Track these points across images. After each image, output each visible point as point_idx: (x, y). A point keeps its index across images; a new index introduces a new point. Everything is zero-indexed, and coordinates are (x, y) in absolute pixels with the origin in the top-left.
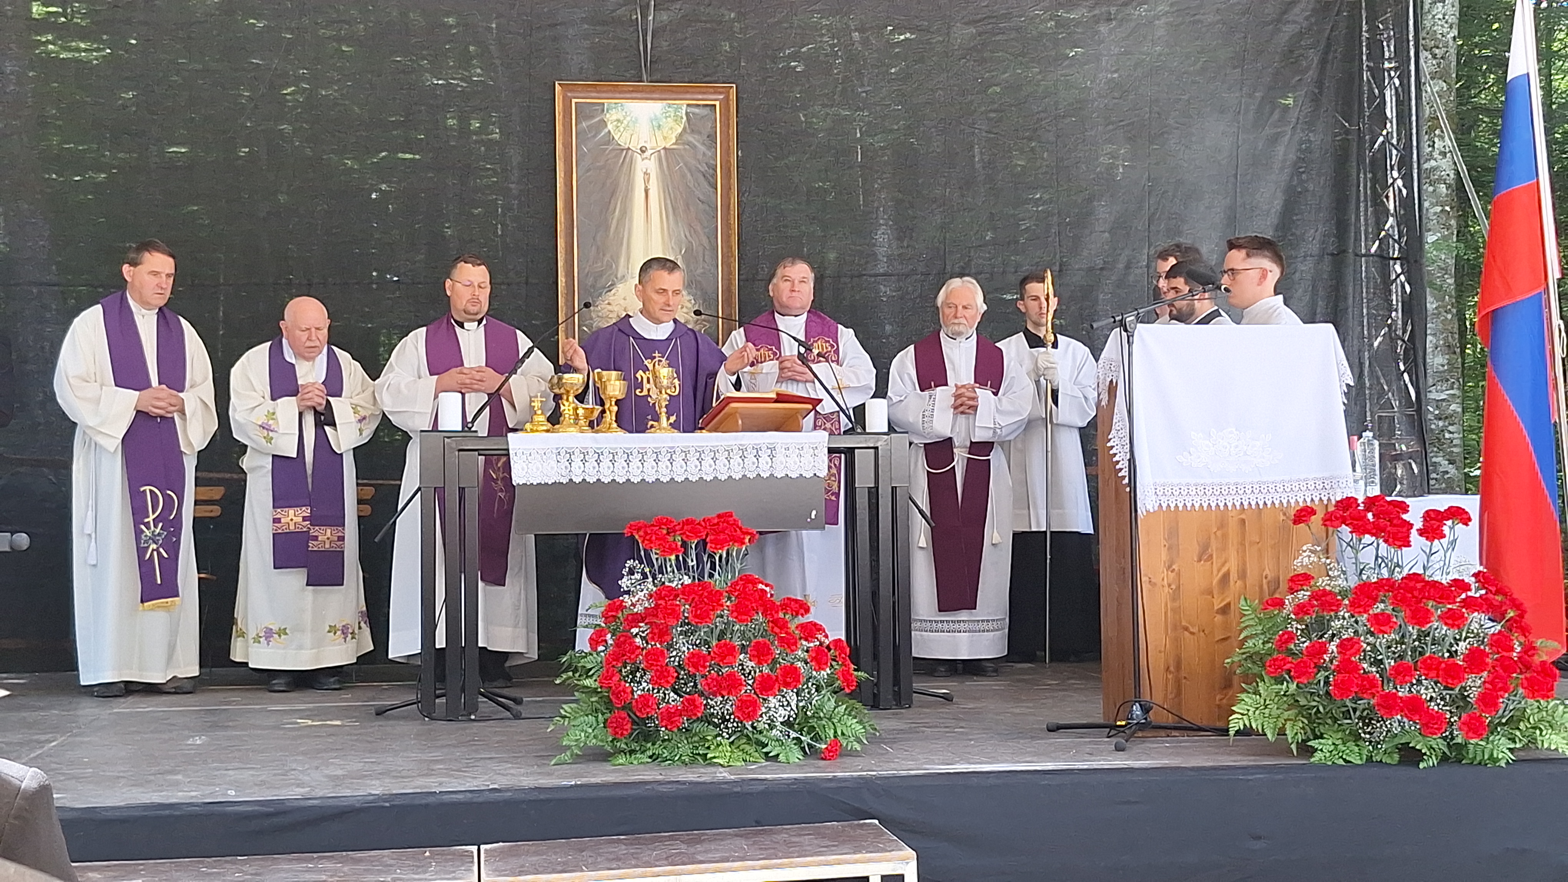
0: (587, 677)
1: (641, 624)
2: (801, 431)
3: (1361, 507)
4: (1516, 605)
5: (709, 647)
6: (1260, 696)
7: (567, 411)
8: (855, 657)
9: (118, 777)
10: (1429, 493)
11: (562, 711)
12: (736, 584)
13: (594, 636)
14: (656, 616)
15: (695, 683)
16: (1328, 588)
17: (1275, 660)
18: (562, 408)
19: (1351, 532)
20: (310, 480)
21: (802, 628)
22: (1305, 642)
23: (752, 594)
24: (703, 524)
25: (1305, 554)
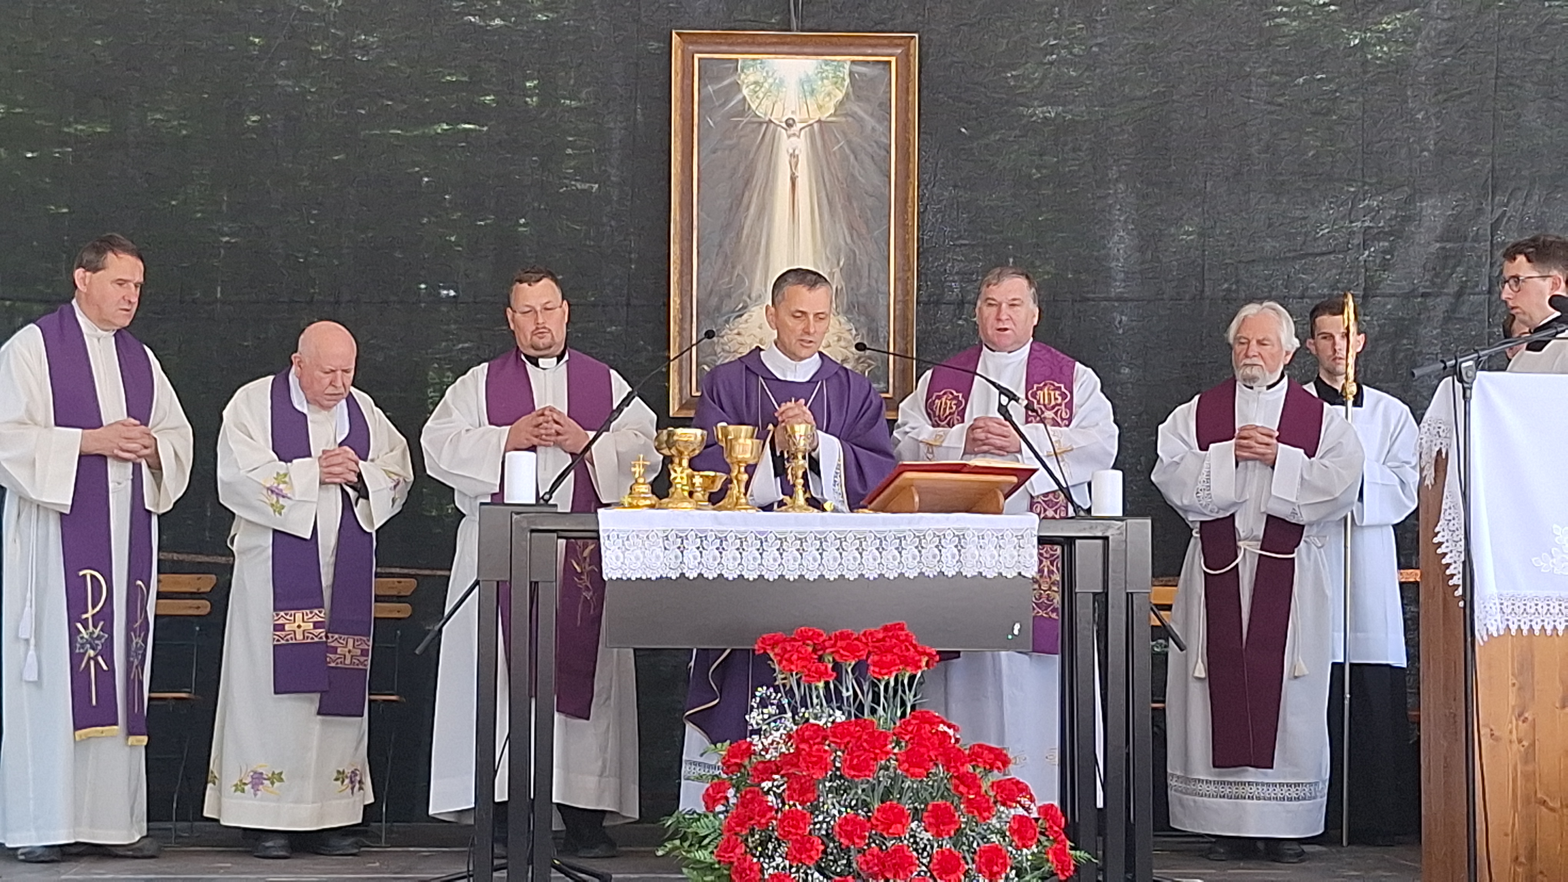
0: (700, 848)
1: (776, 777)
2: (1000, 512)
5: (869, 811)
7: (678, 480)
8: (1072, 832)
12: (909, 723)
13: (711, 791)
14: (796, 765)
15: (848, 859)
18: (673, 475)
21: (998, 787)
23: (929, 739)
24: (864, 640)
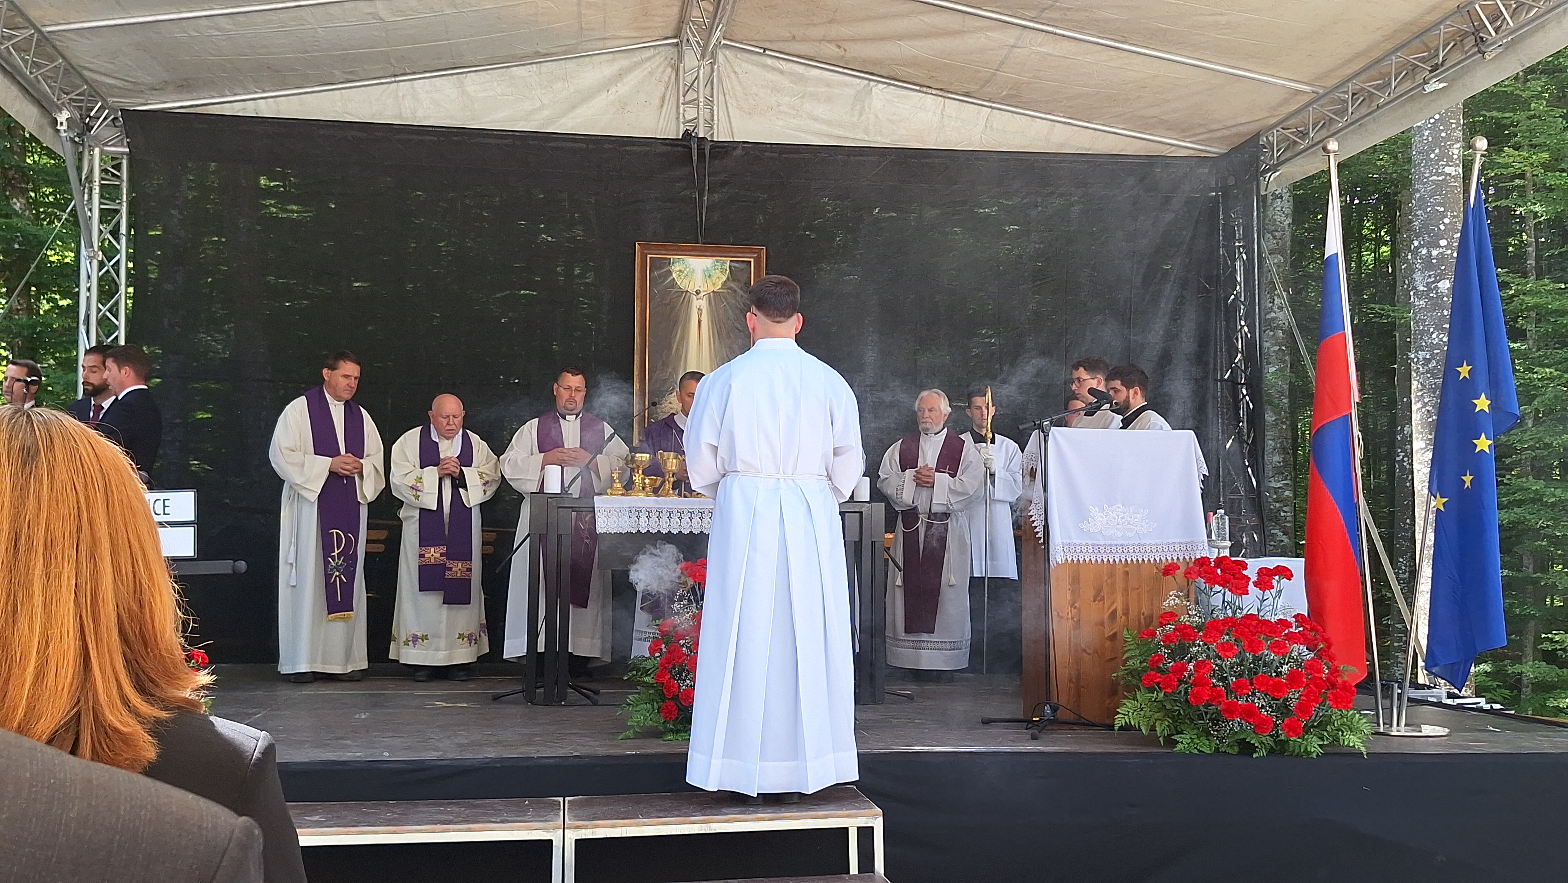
0: (646, 676)
3: (1212, 565)
4: (1326, 640)
6: (1137, 701)
7: (637, 481)
9: (304, 741)
10: (1265, 556)
11: (628, 700)
16: (1187, 623)
17: (1148, 675)
18: (634, 478)
19: (1205, 583)
20: (447, 527)
22: (1170, 663)
25: (1171, 598)
